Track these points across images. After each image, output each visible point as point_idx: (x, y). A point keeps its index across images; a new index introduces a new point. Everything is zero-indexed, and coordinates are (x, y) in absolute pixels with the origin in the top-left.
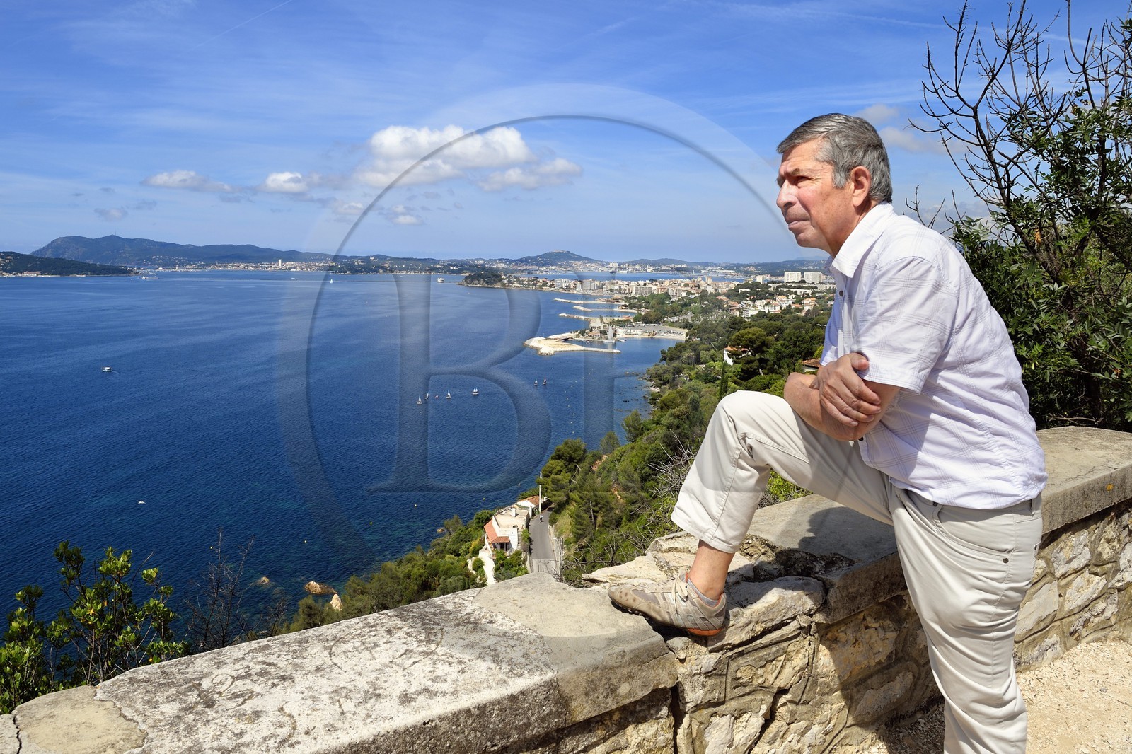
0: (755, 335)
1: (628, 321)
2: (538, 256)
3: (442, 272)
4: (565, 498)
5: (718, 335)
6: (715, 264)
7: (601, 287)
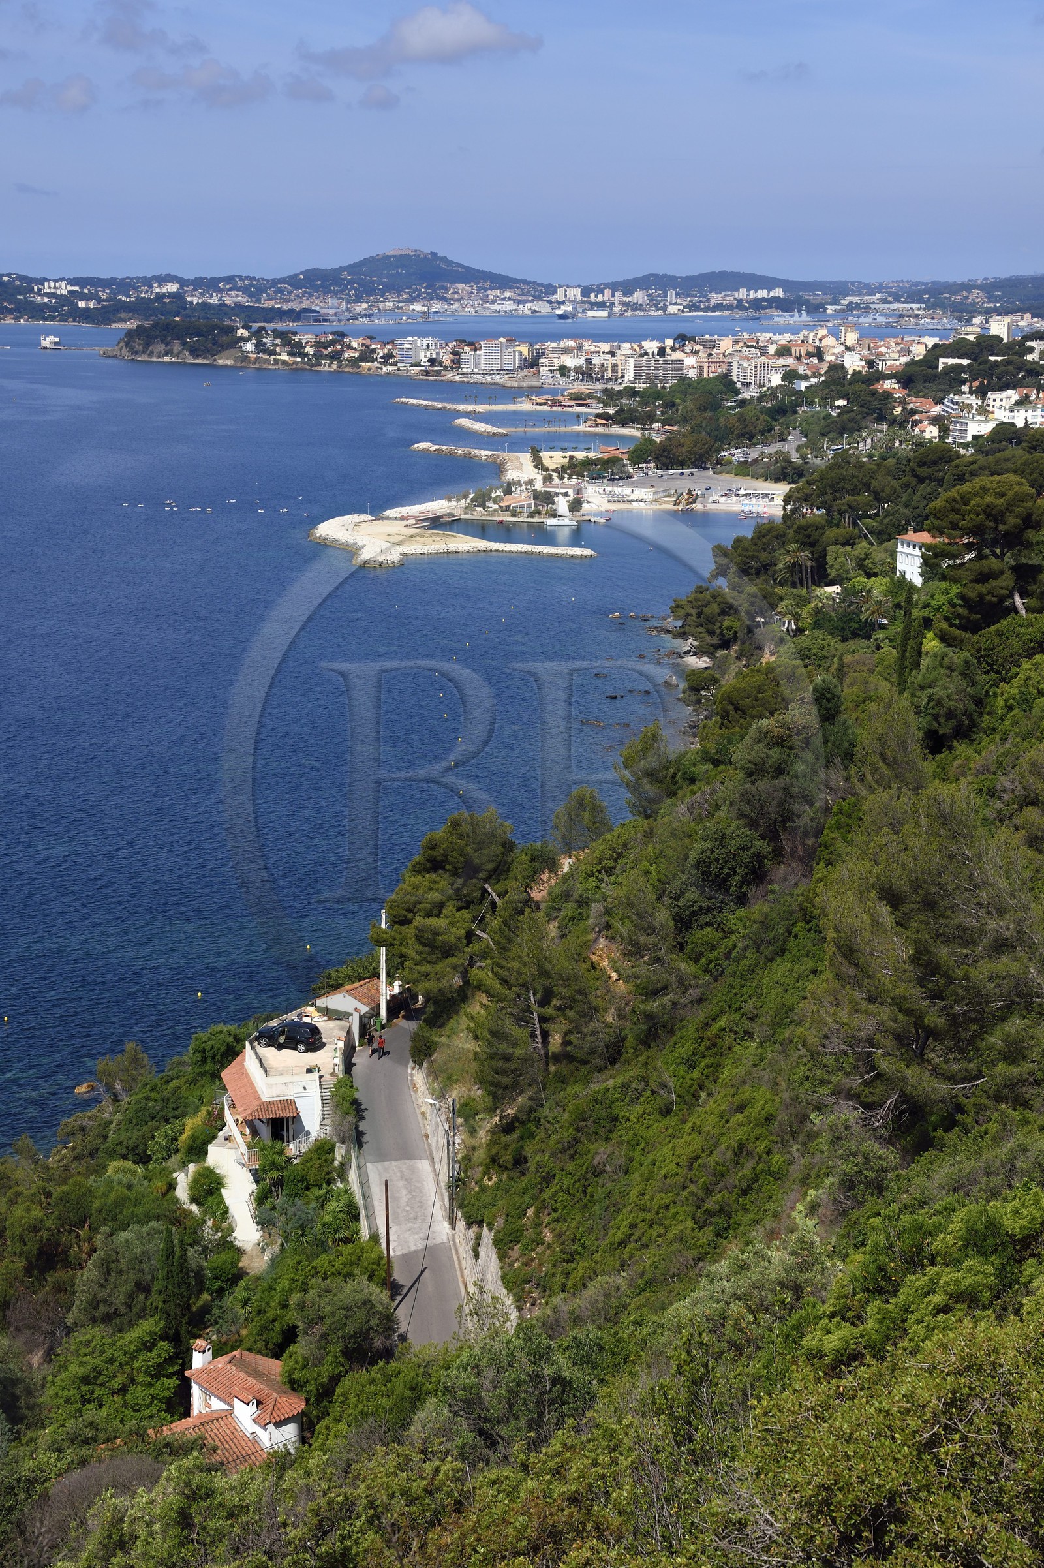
0: (1002, 495)
1: (614, 461)
2: (341, 269)
3: (52, 318)
4: (458, 981)
5: (878, 498)
6: (867, 286)
7: (532, 363)
